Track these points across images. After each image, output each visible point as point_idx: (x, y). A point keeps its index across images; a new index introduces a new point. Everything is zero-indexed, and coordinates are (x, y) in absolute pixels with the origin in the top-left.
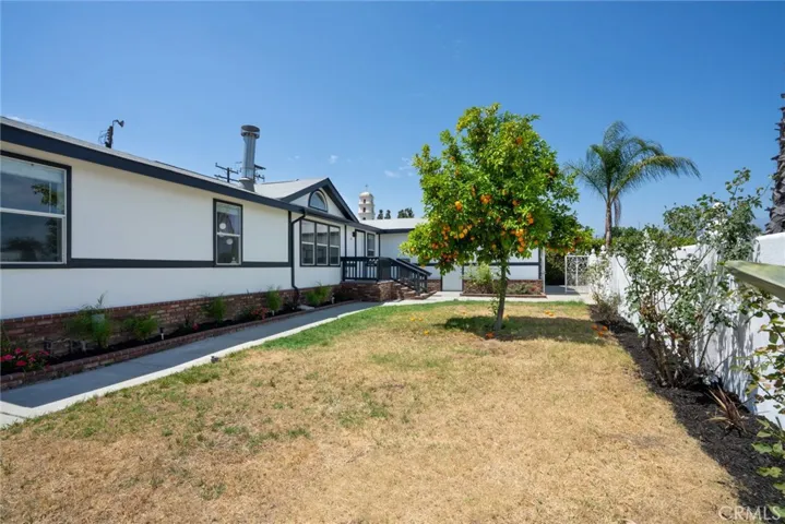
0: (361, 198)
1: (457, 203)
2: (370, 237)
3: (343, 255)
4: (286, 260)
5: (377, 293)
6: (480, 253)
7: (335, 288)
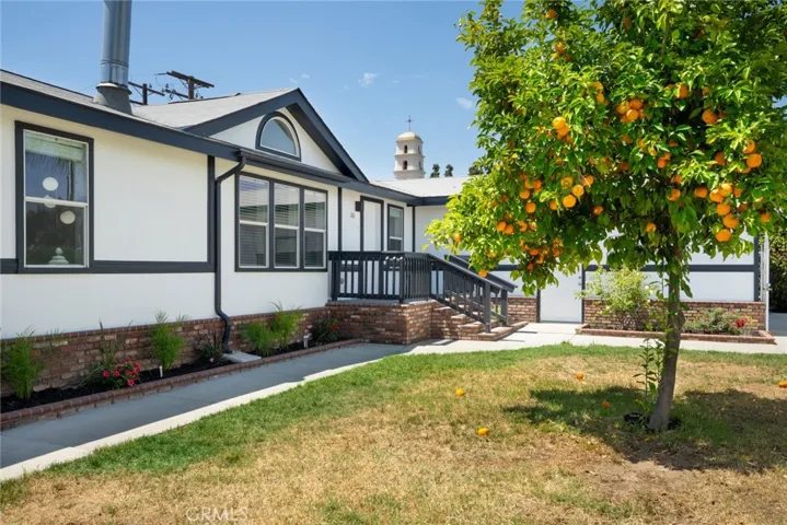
0: (399, 143)
1: (558, 121)
2: (395, 213)
3: (333, 246)
4: (204, 258)
5: (401, 325)
6: (615, 243)
7: (314, 314)
